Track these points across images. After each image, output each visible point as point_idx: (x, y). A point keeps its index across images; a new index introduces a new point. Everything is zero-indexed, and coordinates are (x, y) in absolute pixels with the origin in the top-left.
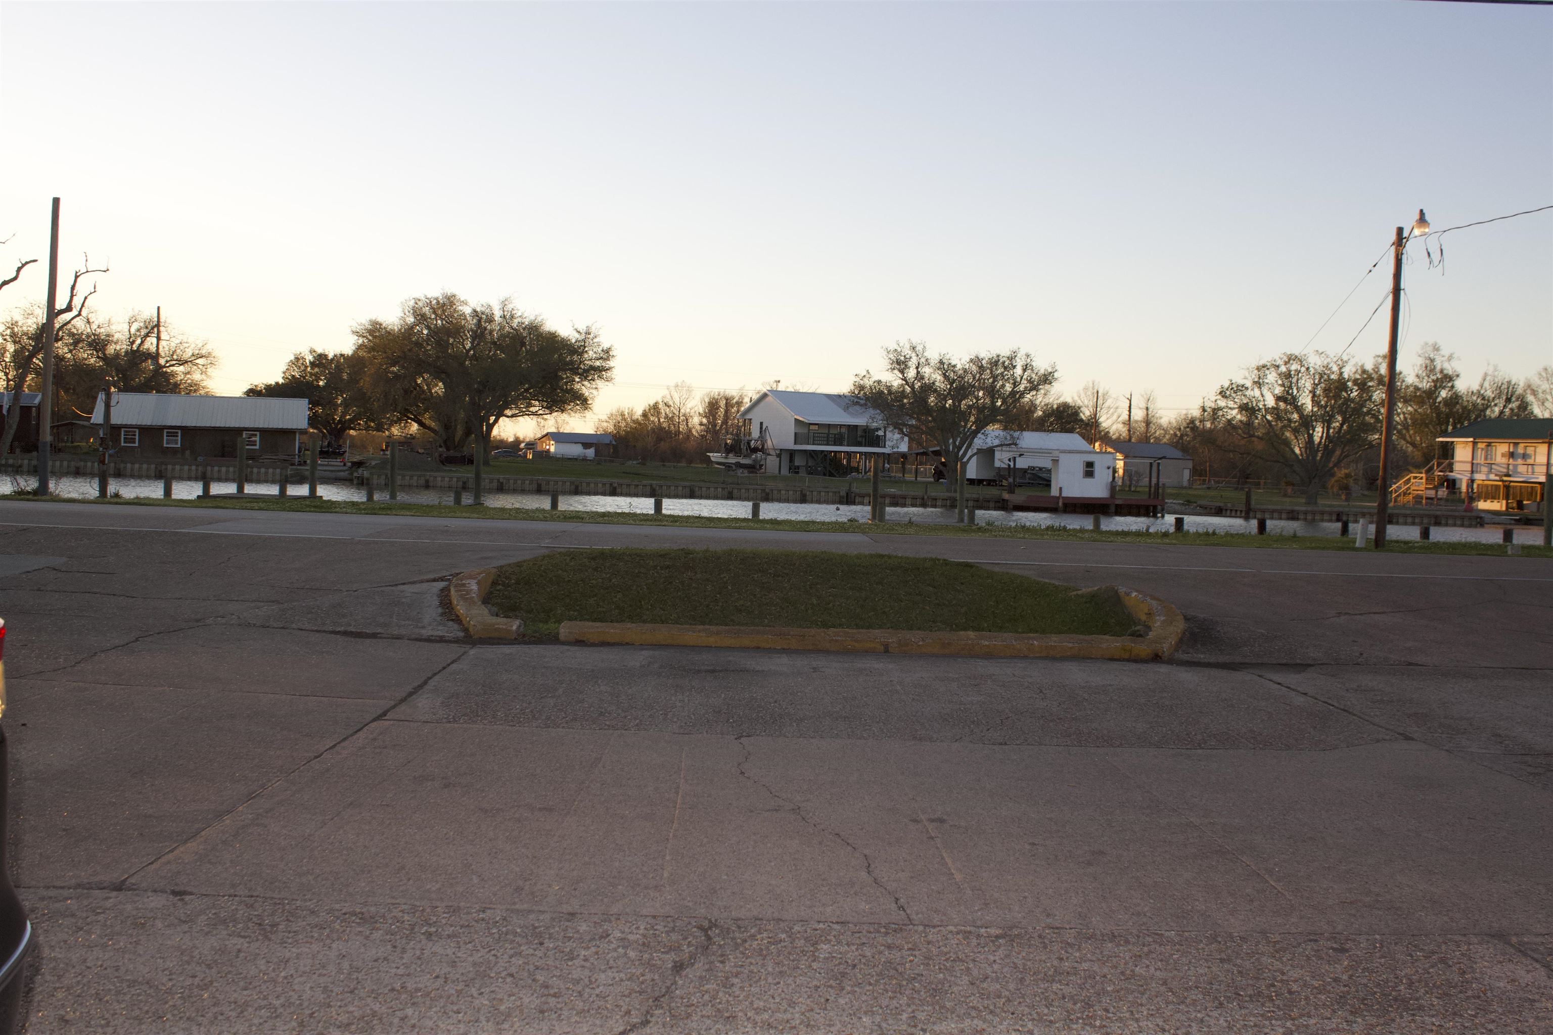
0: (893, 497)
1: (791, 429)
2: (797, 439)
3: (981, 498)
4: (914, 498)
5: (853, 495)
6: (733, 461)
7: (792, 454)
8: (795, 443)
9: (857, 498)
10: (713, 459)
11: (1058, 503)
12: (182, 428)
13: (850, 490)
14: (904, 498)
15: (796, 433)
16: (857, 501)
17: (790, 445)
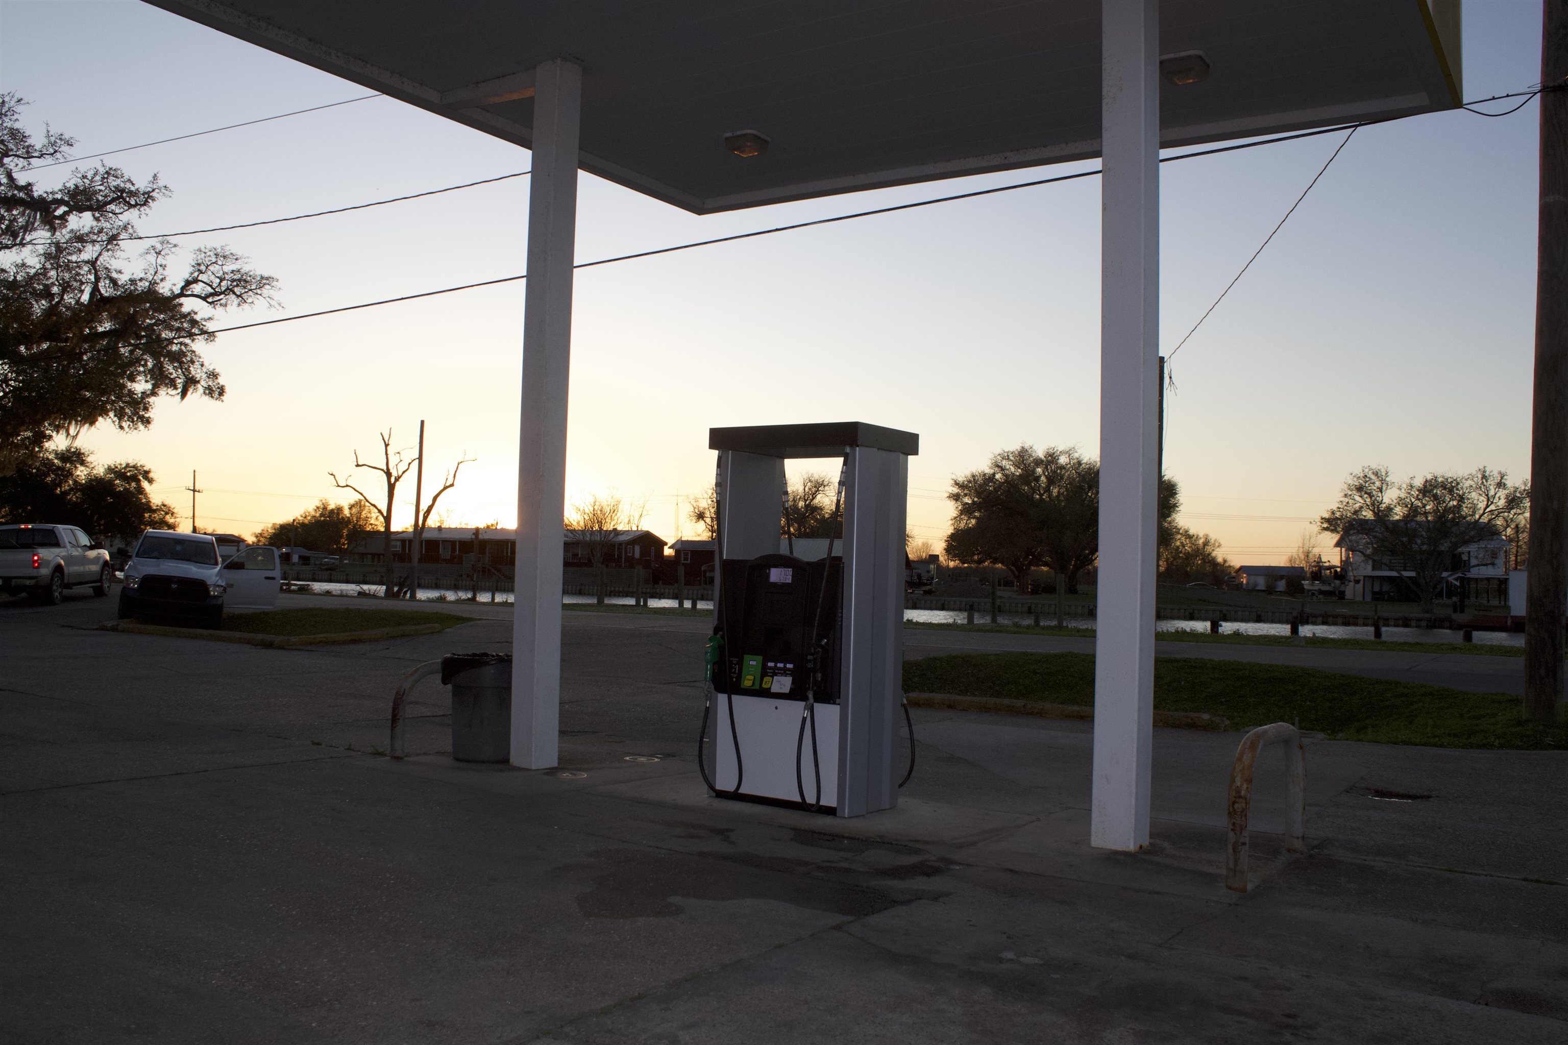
0: (1344, 616)
3: (1433, 618)
4: (1366, 618)
7: (1372, 578)
9: (1310, 618)
11: (1507, 622)
13: (1302, 611)
16: (1310, 621)
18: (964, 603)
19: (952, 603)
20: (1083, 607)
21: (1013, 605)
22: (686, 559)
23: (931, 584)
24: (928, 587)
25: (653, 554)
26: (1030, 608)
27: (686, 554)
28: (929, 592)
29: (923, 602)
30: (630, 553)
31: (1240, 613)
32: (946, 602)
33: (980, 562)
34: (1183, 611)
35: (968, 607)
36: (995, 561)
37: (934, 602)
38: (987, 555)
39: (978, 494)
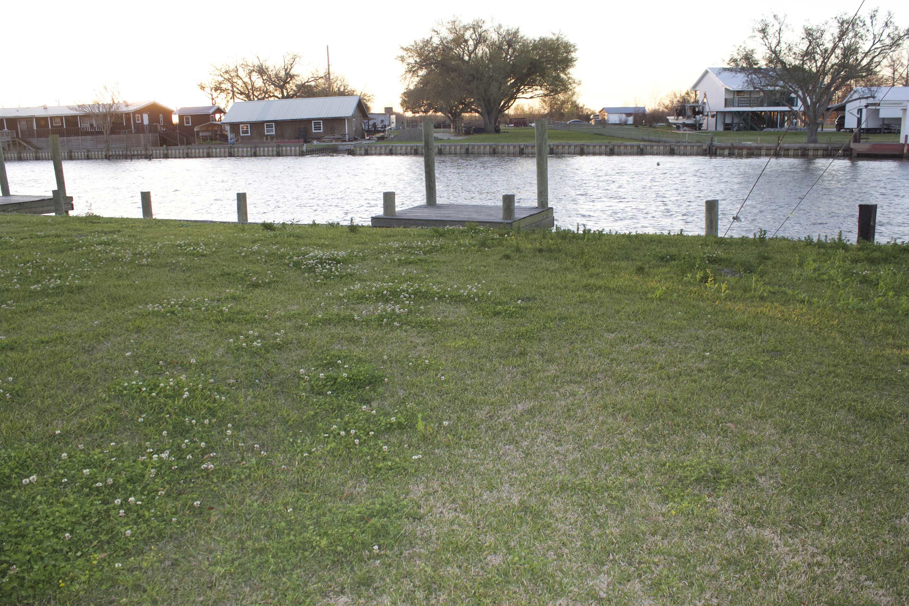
0: (749, 148)
1: (722, 96)
2: (727, 103)
4: (768, 149)
5: (714, 148)
6: (681, 122)
7: (724, 113)
8: (726, 106)
9: (718, 150)
10: (670, 121)
11: (903, 150)
12: (275, 122)
13: (711, 144)
14: (759, 149)
15: (726, 99)
16: (718, 153)
17: (722, 108)
18: (409, 148)
19: (399, 148)
20: (514, 147)
21: (453, 148)
22: (188, 122)
23: (384, 131)
24: (381, 134)
25: (161, 119)
26: (467, 149)
27: (187, 119)
28: (382, 138)
29: (373, 148)
30: (138, 120)
31: (655, 148)
32: (394, 148)
33: (426, 111)
34: (604, 147)
35: (413, 151)
36: (436, 111)
37: (384, 148)
38: (430, 107)
39: (420, 55)
